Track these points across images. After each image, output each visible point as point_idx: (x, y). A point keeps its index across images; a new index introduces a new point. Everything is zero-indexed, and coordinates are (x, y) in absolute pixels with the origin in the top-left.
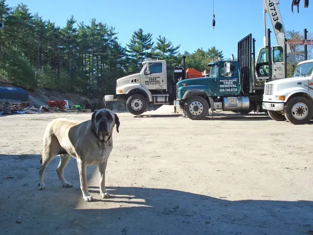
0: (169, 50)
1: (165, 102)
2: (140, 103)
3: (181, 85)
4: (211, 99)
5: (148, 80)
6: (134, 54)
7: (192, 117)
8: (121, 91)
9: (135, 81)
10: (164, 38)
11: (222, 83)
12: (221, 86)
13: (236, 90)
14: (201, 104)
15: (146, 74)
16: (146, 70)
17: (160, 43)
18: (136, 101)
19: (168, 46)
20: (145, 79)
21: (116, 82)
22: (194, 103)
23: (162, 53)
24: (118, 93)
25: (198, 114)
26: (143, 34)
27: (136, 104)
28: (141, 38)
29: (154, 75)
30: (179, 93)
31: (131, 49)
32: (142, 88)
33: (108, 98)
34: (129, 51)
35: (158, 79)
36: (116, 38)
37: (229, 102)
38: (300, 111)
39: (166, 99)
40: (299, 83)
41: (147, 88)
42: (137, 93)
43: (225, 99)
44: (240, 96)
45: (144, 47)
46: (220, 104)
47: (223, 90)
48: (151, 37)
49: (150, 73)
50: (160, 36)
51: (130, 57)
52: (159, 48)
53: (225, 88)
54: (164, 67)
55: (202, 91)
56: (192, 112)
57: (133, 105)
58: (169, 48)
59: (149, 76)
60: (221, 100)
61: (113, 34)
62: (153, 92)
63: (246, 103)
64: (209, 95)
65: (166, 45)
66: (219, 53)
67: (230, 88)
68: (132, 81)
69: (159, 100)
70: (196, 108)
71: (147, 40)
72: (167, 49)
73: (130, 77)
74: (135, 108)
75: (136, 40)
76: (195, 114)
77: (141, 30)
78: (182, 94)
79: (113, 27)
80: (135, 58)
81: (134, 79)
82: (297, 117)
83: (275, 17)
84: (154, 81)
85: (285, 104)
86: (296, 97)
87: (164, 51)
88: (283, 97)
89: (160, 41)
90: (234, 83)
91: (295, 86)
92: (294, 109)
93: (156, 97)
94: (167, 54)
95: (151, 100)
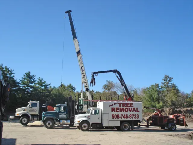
0: (44, 86)
1: (37, 120)
2: (26, 120)
3: (44, 114)
4: (55, 120)
5: (30, 110)
6: (24, 85)
7: (47, 127)
8: (18, 114)
9: (25, 110)
10: (42, 78)
11: (60, 114)
12: (59, 115)
13: (65, 117)
14: (51, 122)
15: (29, 107)
16: (30, 105)
17: (39, 81)
18: (24, 119)
19: (44, 83)
20: (29, 110)
21: (16, 110)
22: (48, 122)
23: (40, 87)
24: (16, 115)
25: (50, 126)
26: (31, 74)
27: (24, 120)
28: (29, 76)
29: (33, 108)
30: (43, 118)
31: (22, 83)
32: (28, 114)
33: (11, 117)
34: (20, 84)
35: (35, 110)
36: (14, 76)
37: (62, 122)
38: (85, 127)
39: (38, 119)
40: (85, 117)
41: (30, 114)
42: (25, 116)
43: (61, 121)
44: (67, 119)
45: (30, 82)
46: (59, 122)
47: (60, 117)
48: (35, 77)
49: (32, 107)
50: (40, 77)
51: (21, 87)
52: (39, 84)
53: (61, 116)
54: (38, 105)
55: (52, 117)
56: (47, 125)
57: (23, 121)
58: (45, 84)
59: (31, 108)
60: (59, 121)
61: (12, 74)
62: (32, 115)
63: (69, 122)
64: (54, 119)
65: (43, 83)
66: (73, 88)
67: (63, 116)
68: (23, 110)
69: (35, 119)
70: (49, 124)
71: (32, 78)
72: (43, 85)
73: (23, 108)
74: (24, 122)
75: (26, 78)
76: (48, 126)
77: (29, 72)
78: (44, 118)
79: (13, 70)
80: (24, 88)
81: (24, 109)
82: (84, 128)
83: (86, 86)
84: (33, 110)
85: (80, 124)
86: (84, 122)
87: (42, 86)
88: (79, 121)
89: (40, 80)
90: (65, 114)
91: (84, 117)
92: (83, 126)
93: (34, 118)
94: (43, 88)
95: (31, 119)
